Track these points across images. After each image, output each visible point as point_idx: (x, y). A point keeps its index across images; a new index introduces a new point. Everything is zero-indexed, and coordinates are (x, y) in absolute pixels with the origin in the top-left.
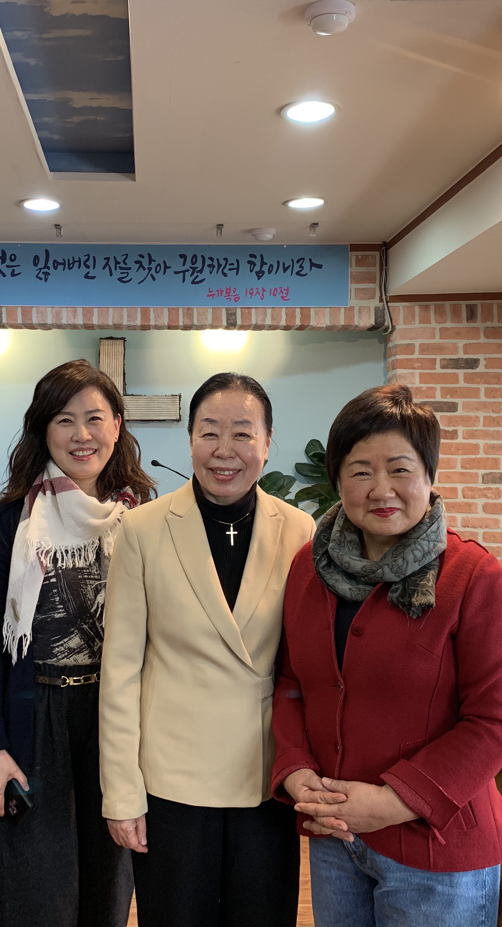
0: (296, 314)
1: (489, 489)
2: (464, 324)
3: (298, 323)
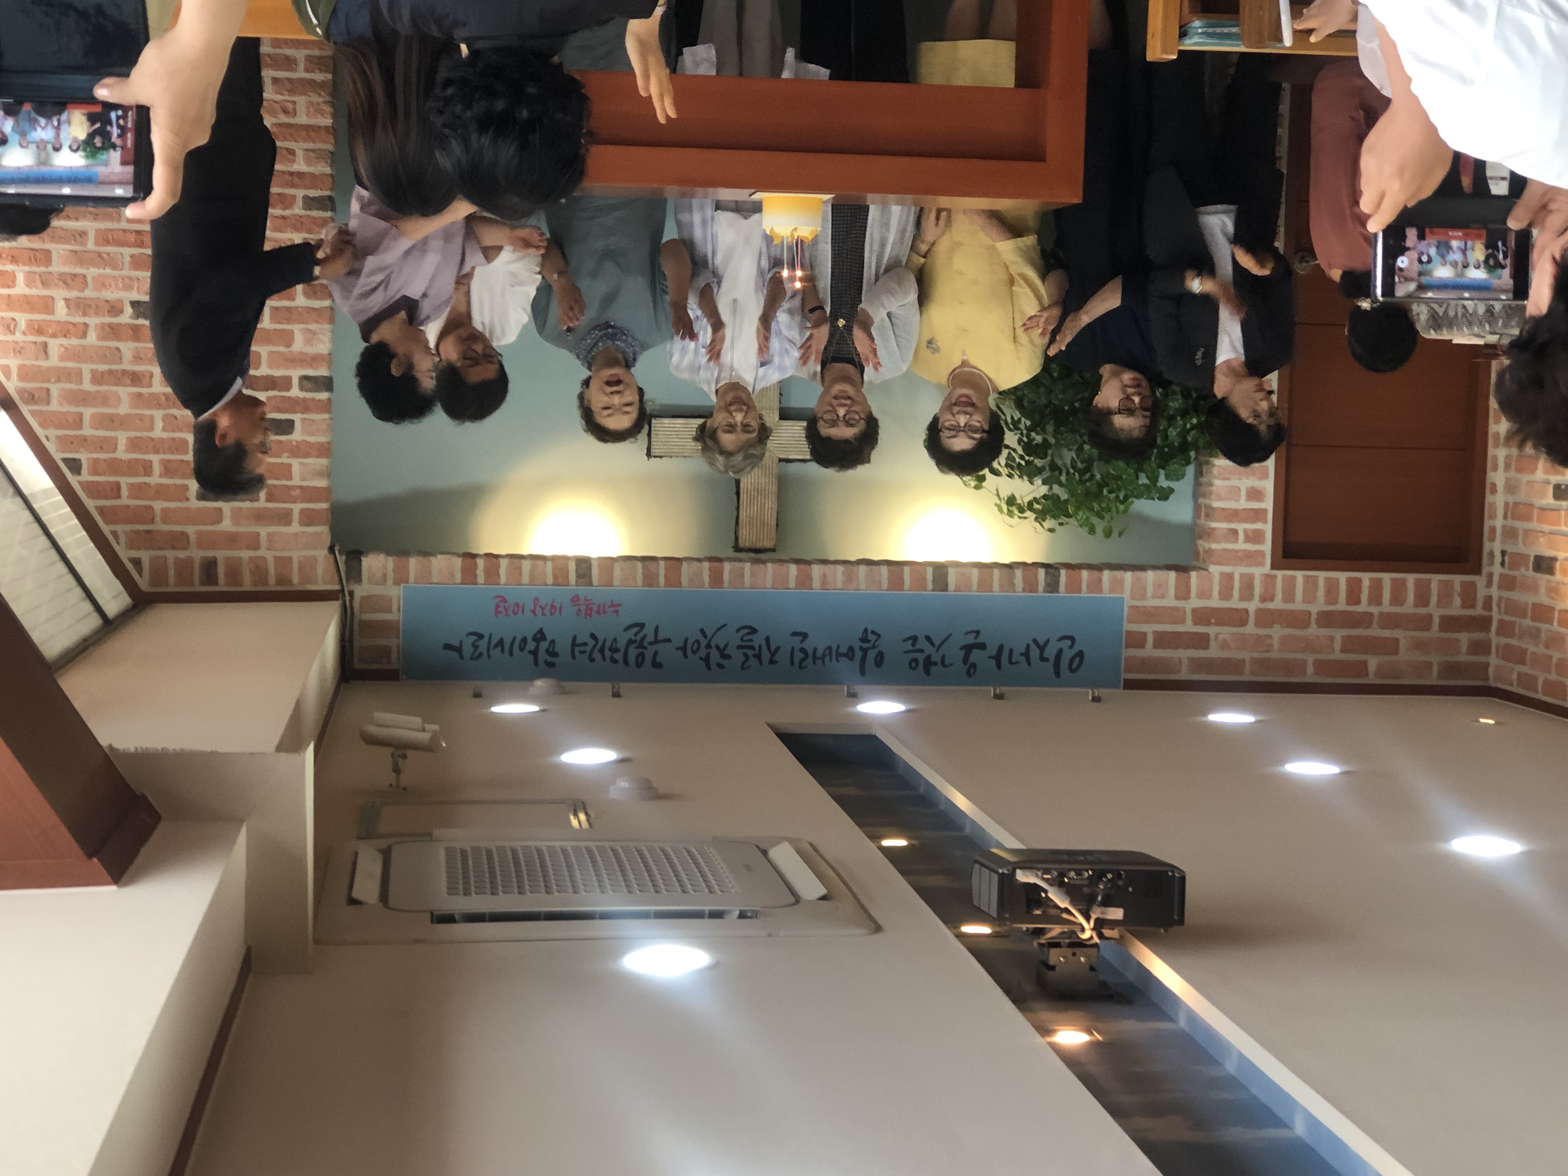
0: (483, 574)
2: (220, 555)
3: (477, 563)
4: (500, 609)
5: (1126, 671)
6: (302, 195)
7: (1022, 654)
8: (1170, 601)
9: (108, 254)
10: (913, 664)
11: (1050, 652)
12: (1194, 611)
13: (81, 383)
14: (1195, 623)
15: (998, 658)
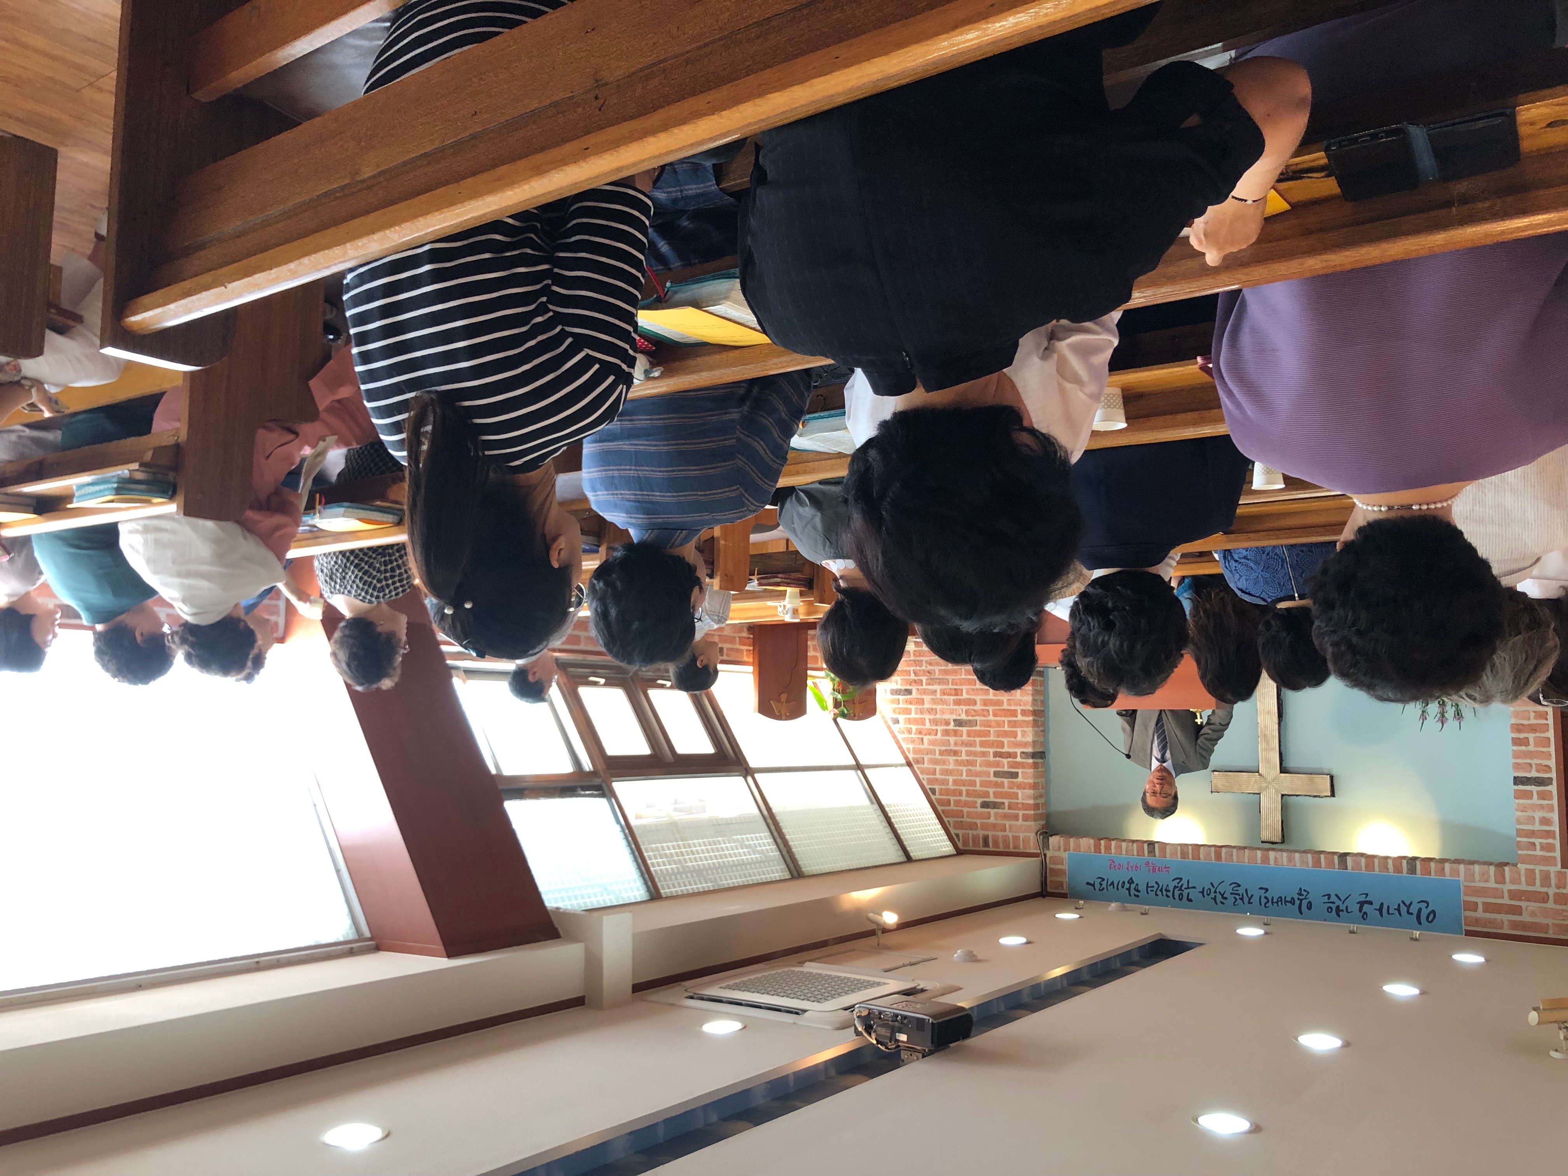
1: (972, 716)
2: (990, 834)
3: (1102, 842)
4: (1111, 866)
5: (1466, 925)
7: (1395, 909)
8: (1492, 884)
10: (1330, 910)
11: (1414, 909)
12: (1509, 891)
14: (1511, 899)
15: (1380, 910)
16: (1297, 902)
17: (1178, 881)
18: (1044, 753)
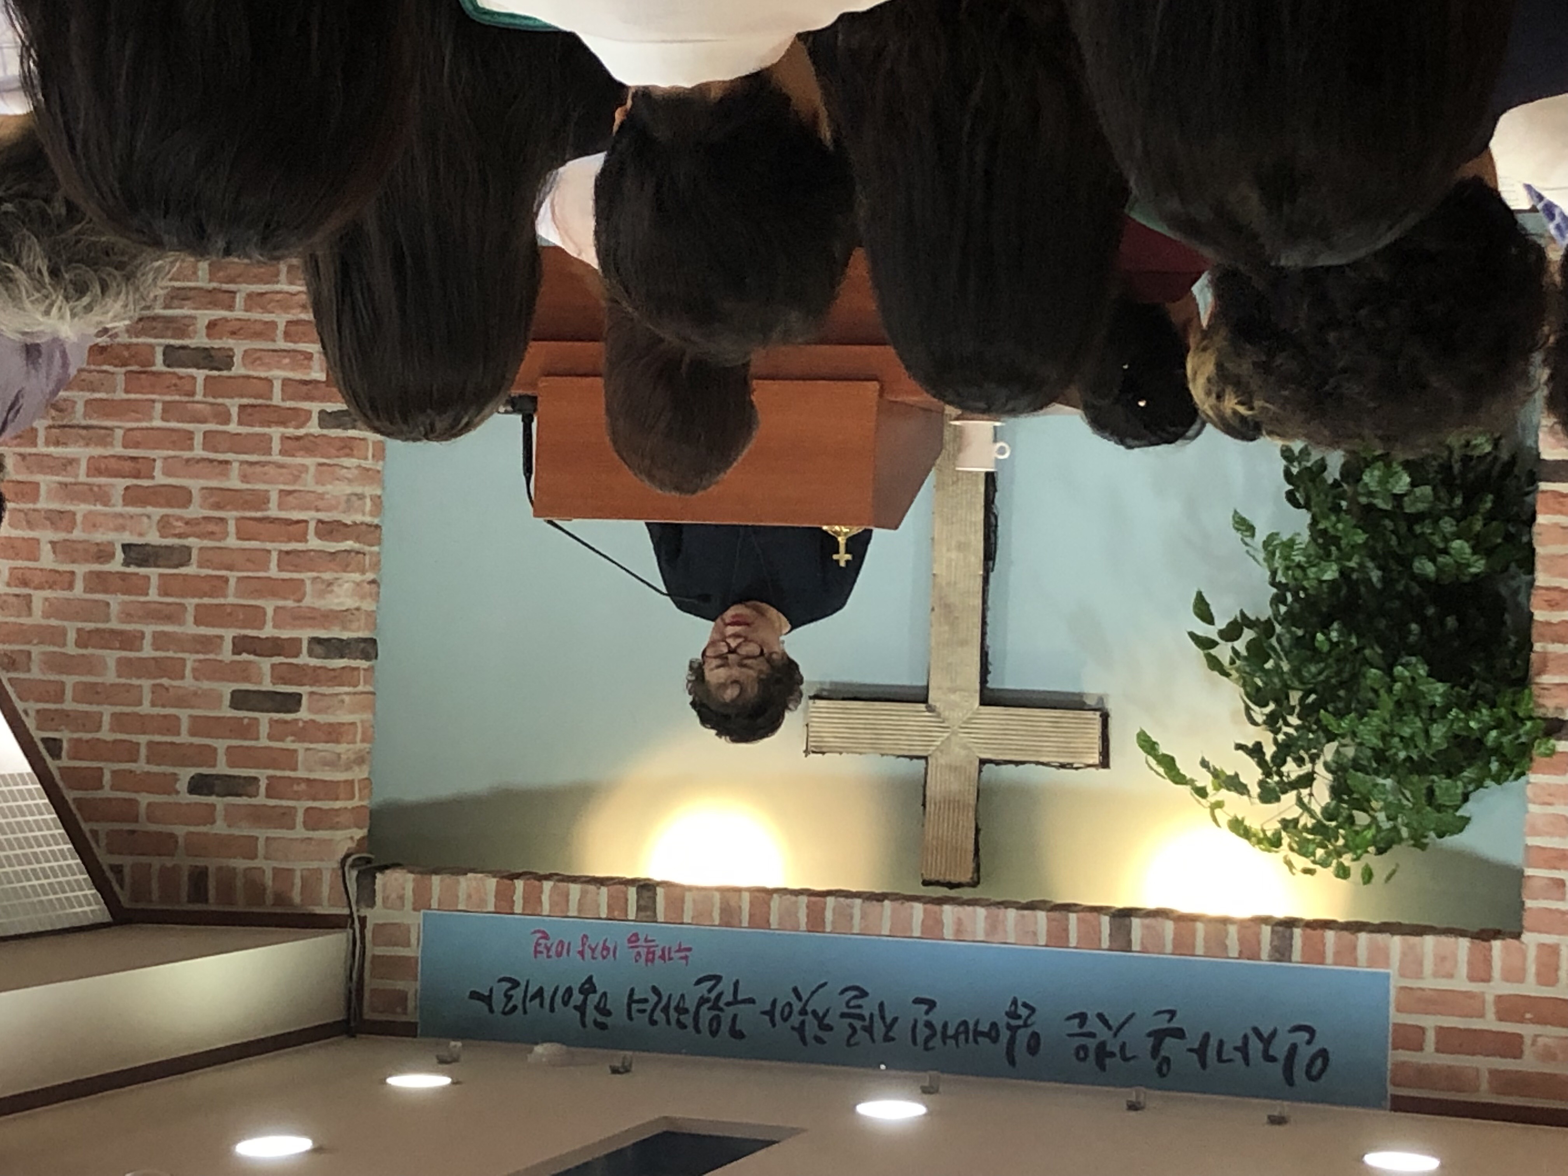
0: (521, 901)
1: (180, 536)
2: (212, 864)
3: (519, 884)
4: (539, 949)
5: (1395, 1084)
6: (319, 409)
7: (1236, 1049)
8: (1461, 983)
9: (99, 486)
10: (1082, 1054)
11: (1279, 1049)
12: (1499, 998)
13: (64, 645)
14: (1501, 1017)
15: (1201, 1051)
16: (1005, 1035)
17: (712, 983)
18: (374, 641)
